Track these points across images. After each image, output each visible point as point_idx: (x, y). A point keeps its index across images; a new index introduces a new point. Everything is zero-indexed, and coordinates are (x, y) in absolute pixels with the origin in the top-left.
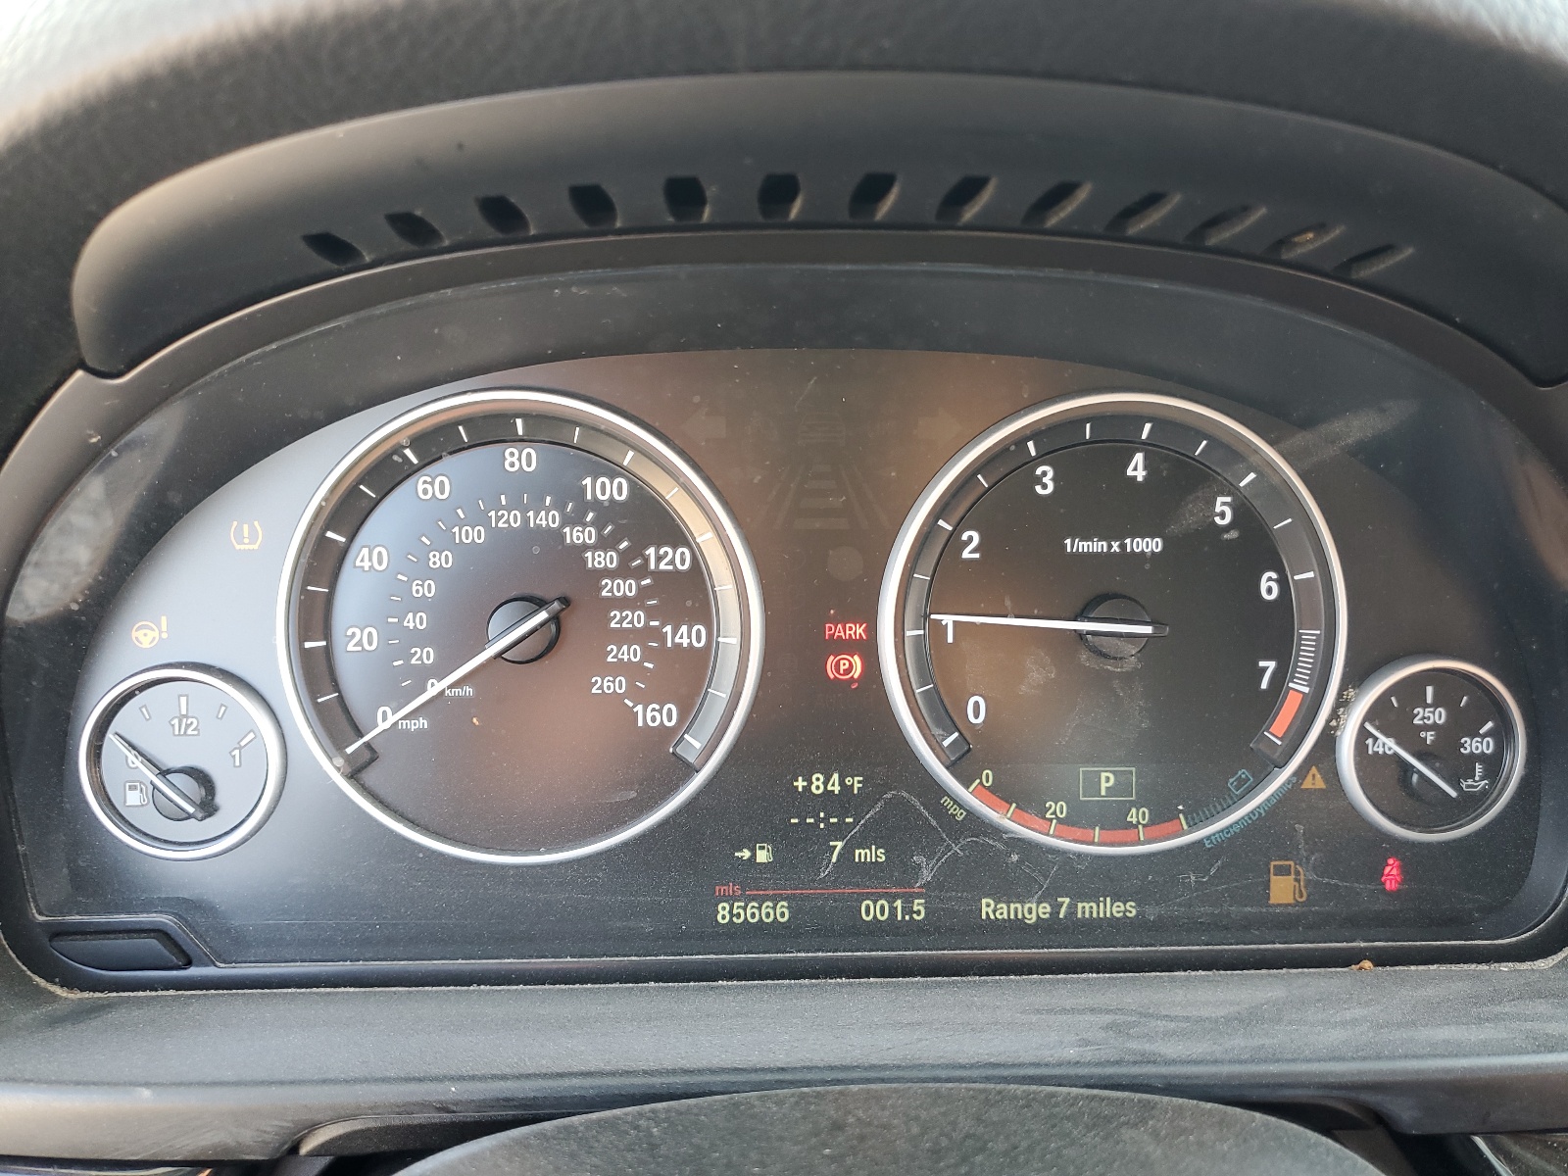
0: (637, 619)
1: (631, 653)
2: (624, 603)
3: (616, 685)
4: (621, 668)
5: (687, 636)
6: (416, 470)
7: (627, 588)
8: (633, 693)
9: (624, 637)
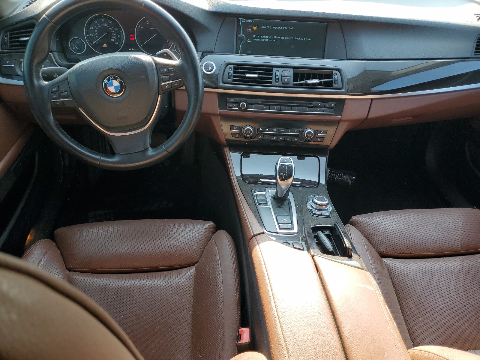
0: (114, 34)
1: (114, 37)
2: (113, 33)
3: (113, 40)
4: (113, 39)
5: (119, 36)
6: (94, 20)
7: (113, 31)
8: (114, 41)
9: (113, 36)
